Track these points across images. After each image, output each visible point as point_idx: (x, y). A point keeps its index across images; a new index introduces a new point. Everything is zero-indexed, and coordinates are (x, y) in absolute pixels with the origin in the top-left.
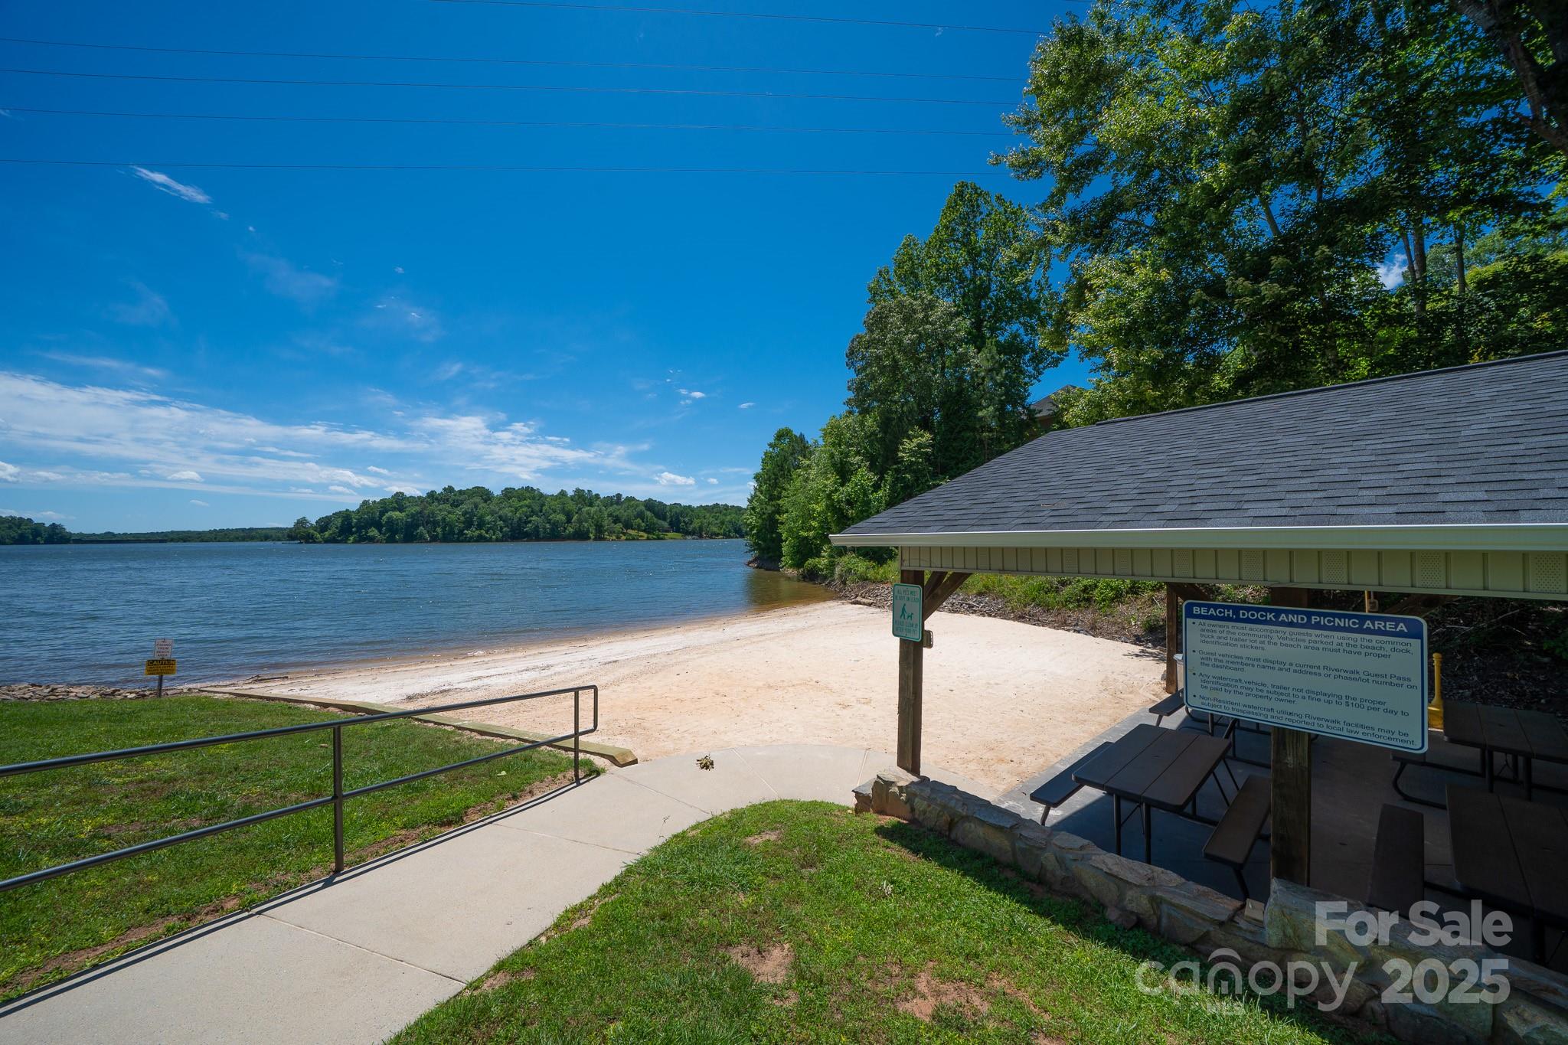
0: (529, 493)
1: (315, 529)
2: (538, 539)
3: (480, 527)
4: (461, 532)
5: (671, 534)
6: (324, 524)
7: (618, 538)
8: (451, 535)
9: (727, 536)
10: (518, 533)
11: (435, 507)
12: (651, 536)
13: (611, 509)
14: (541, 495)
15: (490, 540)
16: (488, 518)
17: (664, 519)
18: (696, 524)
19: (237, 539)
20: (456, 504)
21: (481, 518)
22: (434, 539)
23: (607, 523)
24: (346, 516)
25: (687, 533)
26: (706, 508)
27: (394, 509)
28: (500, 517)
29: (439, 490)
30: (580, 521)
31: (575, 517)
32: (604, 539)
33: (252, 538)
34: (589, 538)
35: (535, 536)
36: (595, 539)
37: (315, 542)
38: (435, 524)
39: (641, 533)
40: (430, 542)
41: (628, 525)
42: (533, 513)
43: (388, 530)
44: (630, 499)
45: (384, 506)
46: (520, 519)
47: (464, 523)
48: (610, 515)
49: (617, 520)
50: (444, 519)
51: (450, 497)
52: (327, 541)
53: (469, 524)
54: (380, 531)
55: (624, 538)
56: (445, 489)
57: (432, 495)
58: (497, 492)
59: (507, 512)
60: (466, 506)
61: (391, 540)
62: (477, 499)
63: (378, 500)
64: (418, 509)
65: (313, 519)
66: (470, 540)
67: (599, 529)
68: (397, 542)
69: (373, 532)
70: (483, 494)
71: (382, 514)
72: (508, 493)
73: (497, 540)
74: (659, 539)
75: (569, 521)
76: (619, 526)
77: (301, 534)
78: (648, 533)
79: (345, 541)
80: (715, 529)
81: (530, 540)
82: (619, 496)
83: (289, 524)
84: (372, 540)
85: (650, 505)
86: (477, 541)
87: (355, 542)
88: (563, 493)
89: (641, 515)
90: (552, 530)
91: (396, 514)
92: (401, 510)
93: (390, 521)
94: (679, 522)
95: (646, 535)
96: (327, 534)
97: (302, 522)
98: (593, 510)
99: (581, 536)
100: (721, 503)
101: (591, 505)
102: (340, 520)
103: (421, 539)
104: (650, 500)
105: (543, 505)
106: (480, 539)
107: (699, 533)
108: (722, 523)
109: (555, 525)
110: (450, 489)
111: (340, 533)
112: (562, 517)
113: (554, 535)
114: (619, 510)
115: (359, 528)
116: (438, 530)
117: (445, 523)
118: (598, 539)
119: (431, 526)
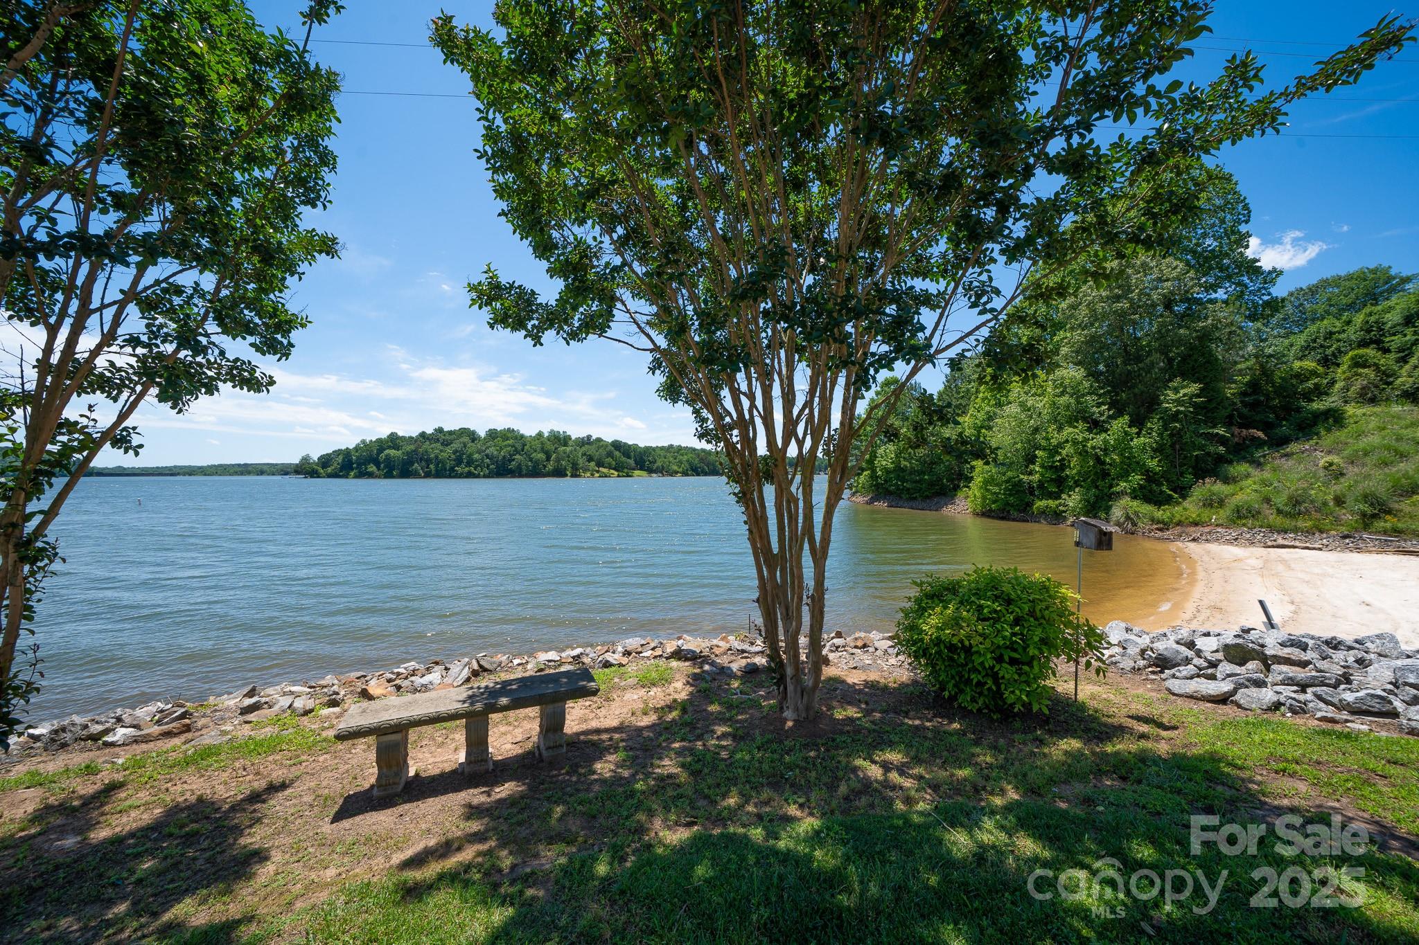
0: (509, 434)
1: (317, 464)
2: (521, 476)
3: (469, 464)
4: (452, 469)
5: (637, 472)
6: (325, 461)
7: (592, 475)
8: (443, 471)
9: (685, 474)
10: (503, 469)
11: (427, 445)
12: (621, 474)
13: (584, 449)
14: (522, 436)
15: (478, 476)
16: (476, 456)
17: (629, 457)
18: (659, 464)
19: (236, 473)
20: (446, 444)
21: (470, 456)
22: (428, 475)
23: (581, 461)
24: (346, 453)
25: (650, 471)
26: (662, 448)
27: (389, 447)
28: (487, 456)
29: (429, 431)
30: (558, 460)
31: (554, 456)
32: (579, 476)
33: (249, 473)
34: (566, 475)
35: (517, 473)
36: (572, 476)
37: (319, 477)
38: (428, 461)
39: (612, 471)
40: (424, 477)
41: (600, 464)
42: (517, 452)
43: (386, 467)
44: (599, 440)
45: (381, 445)
46: (505, 457)
47: (454, 460)
48: (584, 454)
49: (590, 459)
50: (437, 457)
51: (440, 436)
52: (330, 476)
53: (459, 461)
54: (378, 469)
55: (597, 475)
56: (435, 430)
57: (423, 435)
58: (482, 434)
59: (492, 451)
60: (456, 445)
61: (389, 475)
62: (466, 439)
63: (375, 439)
64: (412, 447)
65: (315, 457)
66: (460, 476)
67: (576, 466)
68: (393, 477)
69: (372, 468)
70: (471, 435)
71: (381, 450)
72: (492, 434)
73: (485, 476)
74: (628, 476)
75: (548, 459)
76: (593, 464)
77: (306, 469)
78: (618, 470)
79: (346, 476)
80: (675, 468)
81: (514, 477)
82: (589, 437)
83: (296, 460)
84: (370, 475)
85: (617, 445)
86: (466, 477)
87: (356, 477)
88: (540, 434)
89: (610, 454)
90: (534, 467)
91: (392, 452)
92: (397, 448)
93: (388, 457)
94: (644, 462)
95: (616, 473)
96: (329, 470)
97: (305, 459)
98: (568, 449)
99: (559, 473)
100: (676, 443)
101: (566, 444)
102: (341, 457)
103: (414, 475)
104: (617, 441)
105: (524, 445)
106: (470, 475)
107: (664, 471)
108: (681, 462)
109: (536, 463)
110: (440, 430)
111: (341, 469)
112: (541, 456)
113: (535, 472)
114: (591, 450)
115: (359, 465)
116: (432, 466)
117: (438, 461)
118: (574, 475)
119: (423, 463)
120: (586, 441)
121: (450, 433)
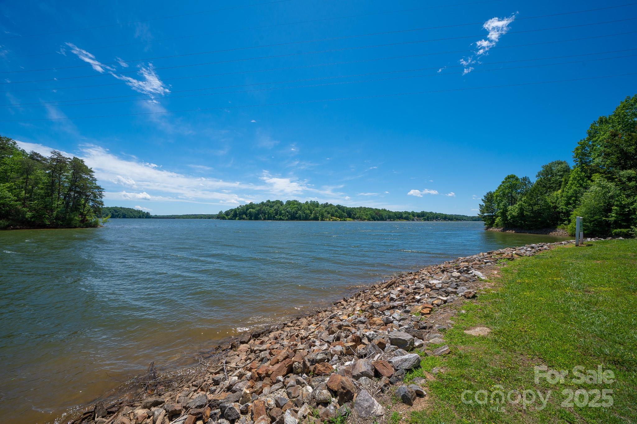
0: (295, 202)
1: (225, 215)
2: (300, 220)
3: (280, 215)
4: (274, 217)
5: (348, 219)
6: (227, 213)
7: (330, 220)
8: (271, 217)
9: (369, 220)
10: (293, 217)
11: (264, 207)
12: (341, 220)
13: (325, 208)
14: (299, 204)
15: (283, 220)
16: (283, 212)
17: (346, 213)
18: (358, 215)
20: (271, 207)
21: (281, 212)
22: (265, 219)
23: (325, 214)
24: (235, 210)
25: (354, 218)
26: (357, 208)
27: (250, 208)
28: (287, 212)
29: (265, 202)
30: (315, 214)
31: (313, 212)
32: (324, 220)
33: (197, 218)
34: (319, 220)
35: (299, 218)
36: (321, 220)
37: (225, 219)
38: (265, 214)
39: (338, 218)
40: (263, 220)
41: (332, 215)
42: (299, 210)
43: (249, 216)
44: (331, 205)
45: (248, 207)
46: (294, 212)
47: (275, 213)
48: (326, 211)
49: (328, 213)
50: (268, 212)
51: (269, 204)
52: (229, 219)
53: (277, 214)
54: (247, 217)
55: (331, 220)
56: (267, 201)
57: (263, 203)
58: (285, 202)
59: (289, 209)
60: (275, 207)
61: (250, 219)
62: (279, 205)
63: (244, 205)
64: (259, 208)
65: (224, 212)
66: (277, 220)
67: (323, 216)
68: (252, 220)
69: (244, 216)
70: (280, 203)
71: (247, 209)
72: (289, 203)
73: (286, 220)
74: (345, 220)
75: (311, 213)
76: (329, 215)
77: (221, 217)
78: (340, 218)
79: (235, 219)
80: (365, 217)
81: (298, 220)
82: (327, 203)
83: (217, 213)
84: (244, 219)
85: (339, 207)
86: (279, 220)
87: (238, 219)
88: (307, 202)
89: (336, 211)
90: (306, 216)
91: (251, 210)
92: (253, 209)
93: (250, 212)
94: (351, 214)
95: (339, 219)
96: (229, 217)
97: (221, 212)
98: (319, 209)
99: (316, 219)
100: (363, 206)
101: (317, 207)
102: (233, 212)
103: (260, 219)
104: (338, 205)
105: (301, 207)
106: (281, 219)
107: (359, 219)
108: (367, 214)
109: (307, 214)
110: (269, 201)
111: (233, 217)
112: (308, 212)
113: (306, 218)
114: (329, 209)
115: (240, 215)
116: (266, 216)
117: (269, 214)
118: (322, 220)
119: (263, 214)
120: (326, 205)
121: (273, 202)
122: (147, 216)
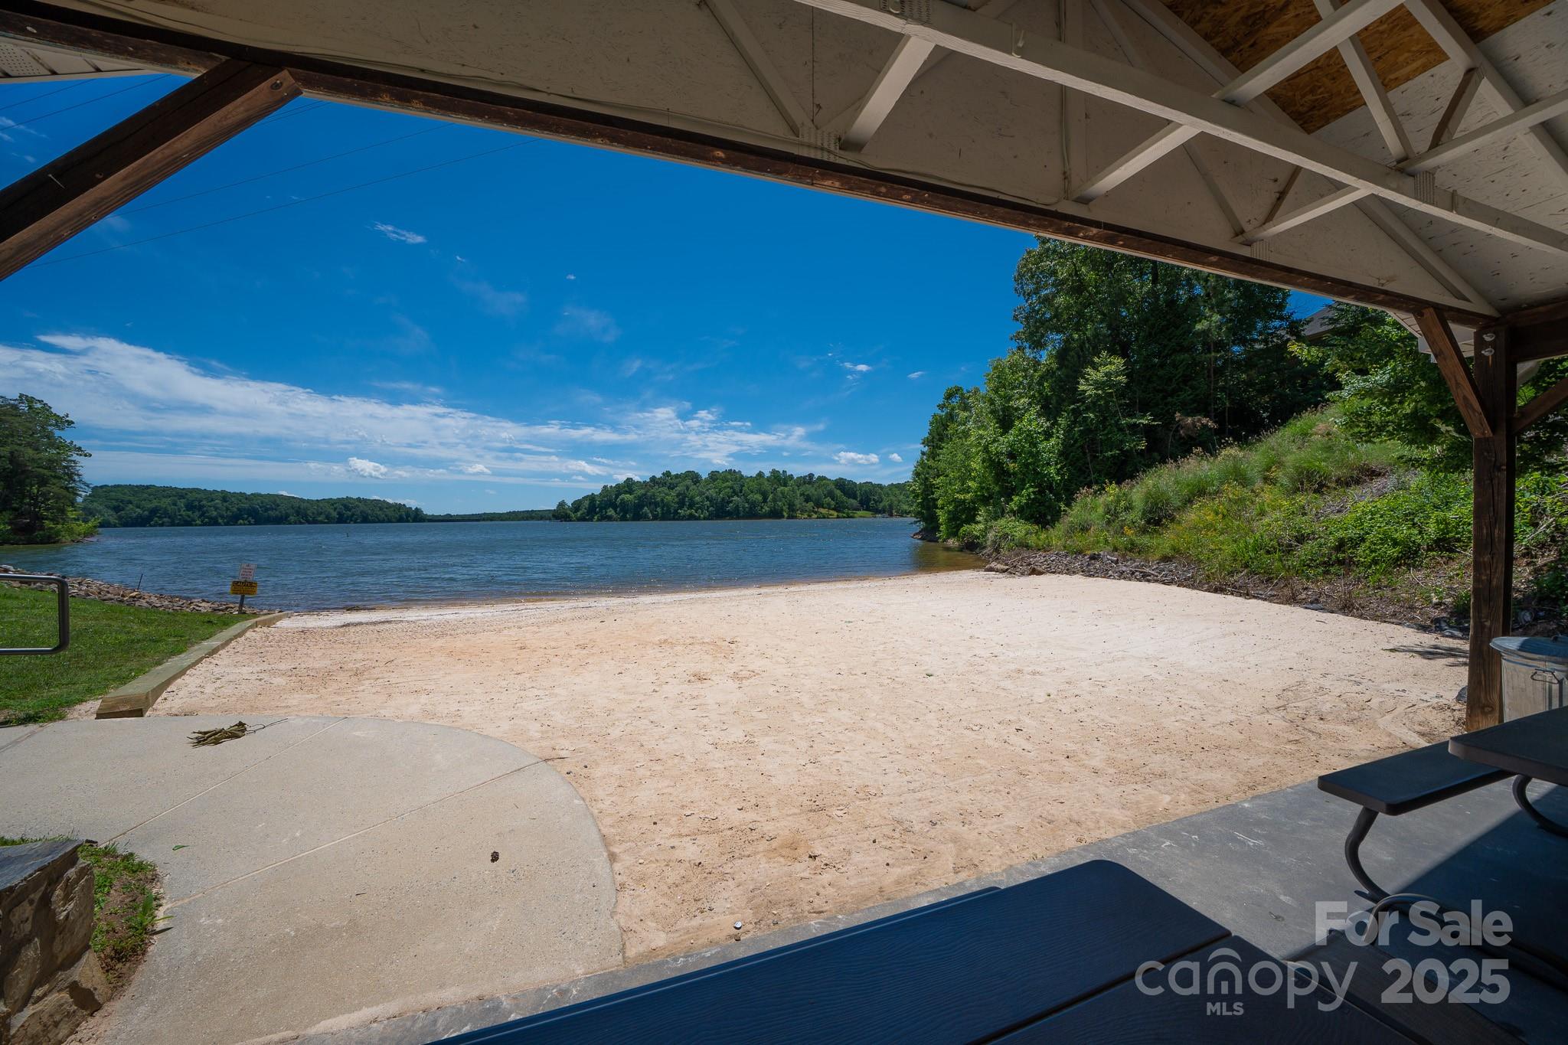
0: (732, 475)
1: (571, 509)
2: (738, 518)
3: (691, 507)
4: (676, 512)
5: (861, 513)
6: (577, 505)
7: (810, 516)
8: (668, 514)
10: (721, 511)
11: (656, 490)
12: (841, 514)
13: (802, 488)
14: (742, 477)
15: (699, 518)
16: (698, 499)
17: (855, 498)
18: (885, 503)
19: (523, 519)
20: (671, 487)
21: (692, 499)
22: (655, 518)
23: (798, 502)
24: (592, 498)
25: (876, 511)
26: (898, 486)
27: (626, 492)
28: (707, 498)
29: (659, 475)
30: (774, 500)
31: (771, 497)
32: (796, 517)
34: (783, 517)
35: (735, 514)
37: (571, 521)
38: (656, 504)
39: (831, 512)
40: (653, 520)
41: (819, 504)
42: (735, 493)
43: (621, 510)
44: (822, 478)
45: (620, 489)
46: (723, 499)
47: (678, 503)
48: (802, 494)
49: (808, 499)
50: (662, 500)
51: (667, 481)
52: (579, 520)
53: (681, 504)
54: (616, 511)
55: (815, 516)
56: (663, 474)
57: (653, 479)
58: (704, 476)
59: (712, 493)
60: (680, 488)
61: (623, 519)
62: (689, 482)
63: (614, 485)
64: (643, 491)
65: (569, 503)
66: (683, 518)
67: (792, 507)
68: (627, 520)
69: (611, 512)
70: (694, 477)
71: (617, 497)
72: (714, 476)
73: (705, 519)
74: (849, 517)
75: (765, 500)
76: (810, 505)
77: (561, 515)
78: (838, 511)
79: (591, 520)
80: (905, 507)
81: (731, 518)
82: (811, 476)
83: (553, 507)
84: (609, 518)
85: (842, 484)
86: (688, 519)
87: (598, 520)
88: (760, 474)
89: (831, 494)
90: (751, 509)
91: (627, 497)
92: (630, 492)
93: (623, 501)
94: (869, 500)
95: (836, 514)
96: (579, 514)
97: (562, 504)
98: (787, 489)
99: (776, 514)
101: (785, 485)
102: (588, 503)
103: (645, 518)
104: (841, 479)
105: (743, 486)
106: (691, 517)
107: (889, 511)
109: (753, 504)
110: (667, 474)
111: (588, 513)
112: (759, 497)
113: (752, 514)
114: (811, 490)
115: (601, 509)
116: (659, 509)
117: (664, 504)
118: (790, 517)
119: (653, 506)
120: (809, 480)
121: (677, 476)
122: (416, 517)
